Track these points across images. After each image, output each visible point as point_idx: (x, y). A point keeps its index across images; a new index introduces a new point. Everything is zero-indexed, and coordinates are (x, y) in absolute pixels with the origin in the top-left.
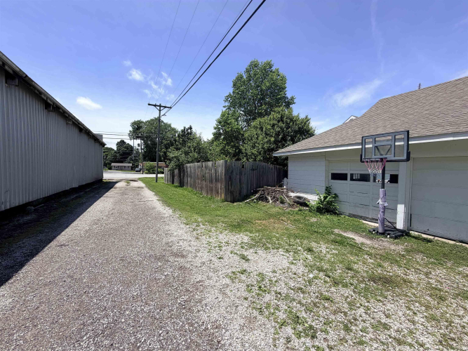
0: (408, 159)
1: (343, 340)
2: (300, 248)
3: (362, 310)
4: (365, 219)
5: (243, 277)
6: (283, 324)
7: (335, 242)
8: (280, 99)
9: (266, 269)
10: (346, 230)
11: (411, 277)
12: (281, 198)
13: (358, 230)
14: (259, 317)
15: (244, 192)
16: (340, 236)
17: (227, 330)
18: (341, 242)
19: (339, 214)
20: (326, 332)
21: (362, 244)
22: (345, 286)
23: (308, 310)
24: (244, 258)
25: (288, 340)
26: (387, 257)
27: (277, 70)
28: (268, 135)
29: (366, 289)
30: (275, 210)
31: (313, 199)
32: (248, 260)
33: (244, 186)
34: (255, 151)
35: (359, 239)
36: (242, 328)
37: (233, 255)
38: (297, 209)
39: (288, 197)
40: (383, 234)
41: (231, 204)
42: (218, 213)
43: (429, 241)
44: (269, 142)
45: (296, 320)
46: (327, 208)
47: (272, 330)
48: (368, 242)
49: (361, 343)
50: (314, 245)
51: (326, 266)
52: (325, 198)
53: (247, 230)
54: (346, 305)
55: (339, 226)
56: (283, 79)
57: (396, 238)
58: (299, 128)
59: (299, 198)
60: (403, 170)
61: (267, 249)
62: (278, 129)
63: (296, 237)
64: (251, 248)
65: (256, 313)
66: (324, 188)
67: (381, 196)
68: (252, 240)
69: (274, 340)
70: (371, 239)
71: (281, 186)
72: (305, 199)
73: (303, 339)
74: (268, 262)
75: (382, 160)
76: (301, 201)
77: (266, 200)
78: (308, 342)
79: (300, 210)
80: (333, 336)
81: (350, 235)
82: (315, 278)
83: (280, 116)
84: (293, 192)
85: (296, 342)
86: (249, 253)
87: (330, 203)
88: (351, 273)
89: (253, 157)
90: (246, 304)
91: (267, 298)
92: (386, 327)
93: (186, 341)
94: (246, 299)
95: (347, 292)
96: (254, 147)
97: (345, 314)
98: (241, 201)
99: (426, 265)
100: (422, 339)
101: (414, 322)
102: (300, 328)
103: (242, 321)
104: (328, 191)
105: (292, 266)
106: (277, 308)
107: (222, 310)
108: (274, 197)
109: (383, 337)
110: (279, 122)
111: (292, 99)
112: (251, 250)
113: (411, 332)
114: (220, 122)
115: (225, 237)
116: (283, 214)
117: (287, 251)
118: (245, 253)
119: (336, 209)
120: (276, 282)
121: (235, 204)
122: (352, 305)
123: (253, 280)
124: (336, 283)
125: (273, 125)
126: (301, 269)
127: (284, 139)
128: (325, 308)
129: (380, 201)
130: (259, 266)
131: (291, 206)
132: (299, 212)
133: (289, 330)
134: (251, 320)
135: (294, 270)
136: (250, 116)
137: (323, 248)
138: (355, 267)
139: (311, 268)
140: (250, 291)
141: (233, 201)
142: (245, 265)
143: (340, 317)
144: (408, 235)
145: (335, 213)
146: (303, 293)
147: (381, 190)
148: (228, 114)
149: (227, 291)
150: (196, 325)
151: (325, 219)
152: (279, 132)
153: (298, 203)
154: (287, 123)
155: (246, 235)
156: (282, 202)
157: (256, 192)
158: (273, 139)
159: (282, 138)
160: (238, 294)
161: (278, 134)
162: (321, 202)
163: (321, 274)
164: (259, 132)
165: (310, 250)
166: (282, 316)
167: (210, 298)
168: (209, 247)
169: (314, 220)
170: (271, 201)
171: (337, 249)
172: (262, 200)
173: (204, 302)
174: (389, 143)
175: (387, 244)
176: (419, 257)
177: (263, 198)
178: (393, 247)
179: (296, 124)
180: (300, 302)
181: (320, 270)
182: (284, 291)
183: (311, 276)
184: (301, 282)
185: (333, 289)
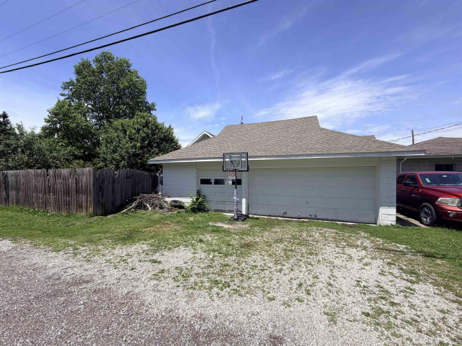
0: (248, 170)
1: (242, 281)
2: (193, 242)
3: (244, 264)
4: (224, 211)
5: (165, 274)
6: (211, 288)
7: (213, 231)
8: (140, 102)
9: (180, 263)
10: (216, 222)
11: (257, 240)
12: (160, 204)
13: (223, 220)
14: (194, 292)
15: (118, 202)
16: (214, 226)
17: (178, 309)
18: (216, 230)
19: (208, 211)
20: (234, 281)
21: (229, 228)
22: (231, 255)
23: (219, 275)
24: (155, 261)
25: (218, 294)
26: (243, 233)
27: (136, 72)
28: (133, 139)
29: (241, 253)
30: (156, 216)
31: (187, 201)
32: (160, 262)
33: (118, 196)
34: (116, 156)
35: (226, 226)
36: (187, 302)
37: (142, 263)
38: (175, 212)
39: (166, 202)
40: (237, 219)
41: (104, 218)
42: (93, 230)
43: (258, 219)
44: (134, 147)
45: (216, 282)
46: (199, 208)
47: (207, 294)
48: (231, 227)
49: (250, 278)
50: (201, 237)
51: (216, 248)
52: (197, 199)
53: (139, 240)
54: (236, 265)
55: (210, 220)
56: (143, 83)
57: (244, 220)
58: (165, 136)
59: (175, 201)
60: (244, 177)
61: (170, 249)
62: (143, 135)
63: (186, 235)
64: (155, 253)
65: (191, 291)
66: (196, 191)
67: (235, 194)
68: (151, 246)
69: (211, 298)
70: (231, 224)
71: (156, 192)
72: (181, 202)
73: (225, 290)
74: (177, 258)
75: (235, 170)
76: (178, 204)
77: (145, 208)
78: (228, 289)
79: (179, 213)
80: (237, 281)
81: (219, 224)
82: (214, 256)
83: (144, 122)
84: (169, 197)
85: (222, 293)
86: (157, 256)
87: (200, 204)
88: (231, 247)
89: (114, 162)
90: (180, 289)
91: (192, 280)
92: (256, 266)
93: (152, 330)
94: (178, 286)
95: (234, 258)
96: (114, 152)
97: (238, 269)
98: (116, 213)
99: (260, 232)
100: (269, 265)
101: (264, 260)
102: (220, 285)
103: (185, 299)
104: (199, 193)
105: (196, 255)
106: (202, 282)
107: (166, 300)
108: (152, 205)
109: (256, 271)
110: (144, 127)
111: (153, 105)
112: (158, 254)
113: (265, 264)
114: (56, 115)
115: (120, 251)
116: (166, 219)
117: (186, 246)
118: (154, 258)
119: (205, 208)
120: (191, 268)
121: (109, 217)
122: (238, 263)
123: (175, 273)
124: (226, 256)
125: (138, 130)
126: (203, 255)
127: (150, 145)
128: (227, 270)
129: (235, 198)
130: (172, 262)
131: (170, 210)
132: (179, 214)
133: (215, 290)
134: (190, 296)
135: (199, 257)
136: (103, 113)
137: (208, 237)
138: (231, 243)
139: (208, 252)
140: (178, 281)
141: (105, 214)
142: (161, 267)
143: (236, 271)
144: (248, 217)
145: (205, 211)
146: (212, 267)
147: (235, 190)
148: (70, 105)
149: (160, 288)
150: (152, 319)
151: (199, 216)
152: (144, 137)
153: (176, 207)
154: (152, 130)
155: (143, 244)
156: (161, 208)
157: (131, 201)
158: (139, 144)
159: (148, 144)
160: (171, 286)
161: (143, 140)
162: (194, 203)
163: (216, 253)
164: (122, 135)
165: (201, 241)
166: (207, 285)
167: (149, 298)
168: (113, 264)
169: (191, 219)
170: (150, 209)
171: (217, 236)
172: (140, 209)
173: (146, 303)
174: (238, 159)
175: (240, 225)
176: (256, 228)
177: (141, 206)
178: (244, 226)
179: (162, 133)
180: (213, 273)
181: (214, 251)
182: (200, 271)
183: (211, 256)
184: (207, 262)
185: (226, 259)
